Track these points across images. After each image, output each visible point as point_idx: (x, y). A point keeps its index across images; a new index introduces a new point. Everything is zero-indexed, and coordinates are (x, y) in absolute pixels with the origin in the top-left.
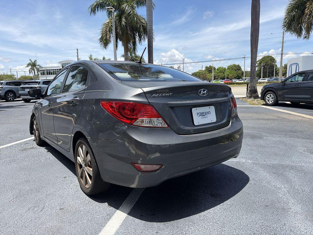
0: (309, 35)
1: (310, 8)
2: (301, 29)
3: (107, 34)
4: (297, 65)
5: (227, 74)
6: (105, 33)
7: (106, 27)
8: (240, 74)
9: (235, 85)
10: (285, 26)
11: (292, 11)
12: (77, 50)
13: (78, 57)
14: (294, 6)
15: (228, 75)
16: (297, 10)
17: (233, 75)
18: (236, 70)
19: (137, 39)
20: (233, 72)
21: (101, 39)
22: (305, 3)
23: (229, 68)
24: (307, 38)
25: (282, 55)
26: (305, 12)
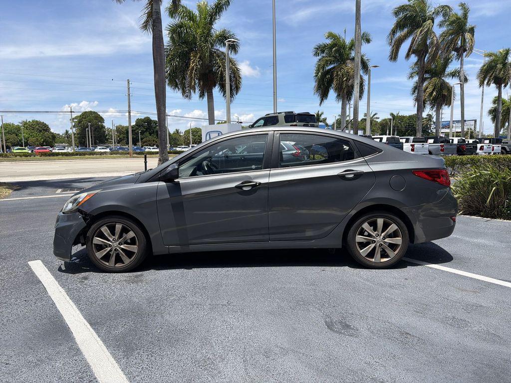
5: (24, 136)
8: (49, 137)
9: (59, 157)
15: (27, 139)
16: (179, 60)
17: (37, 139)
18: (41, 131)
20: (35, 133)
23: (26, 126)
24: (189, 97)
25: (129, 112)
26: (190, 64)
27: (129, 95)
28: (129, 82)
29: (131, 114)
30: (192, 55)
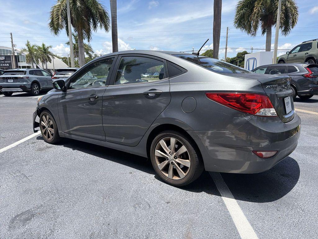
0: (255, 32)
1: (258, 7)
2: (250, 27)
3: (59, 18)
4: (254, 60)
6: (56, 17)
7: (57, 10)
10: (236, 22)
11: (242, 9)
12: (11, 34)
13: (12, 42)
14: (243, 4)
16: (247, 8)
19: (92, 26)
21: (52, 24)
22: (254, 2)
24: (254, 35)
25: (226, 49)
26: (254, 10)
27: (227, 37)
28: (228, 29)
29: (227, 50)
30: (256, 3)
